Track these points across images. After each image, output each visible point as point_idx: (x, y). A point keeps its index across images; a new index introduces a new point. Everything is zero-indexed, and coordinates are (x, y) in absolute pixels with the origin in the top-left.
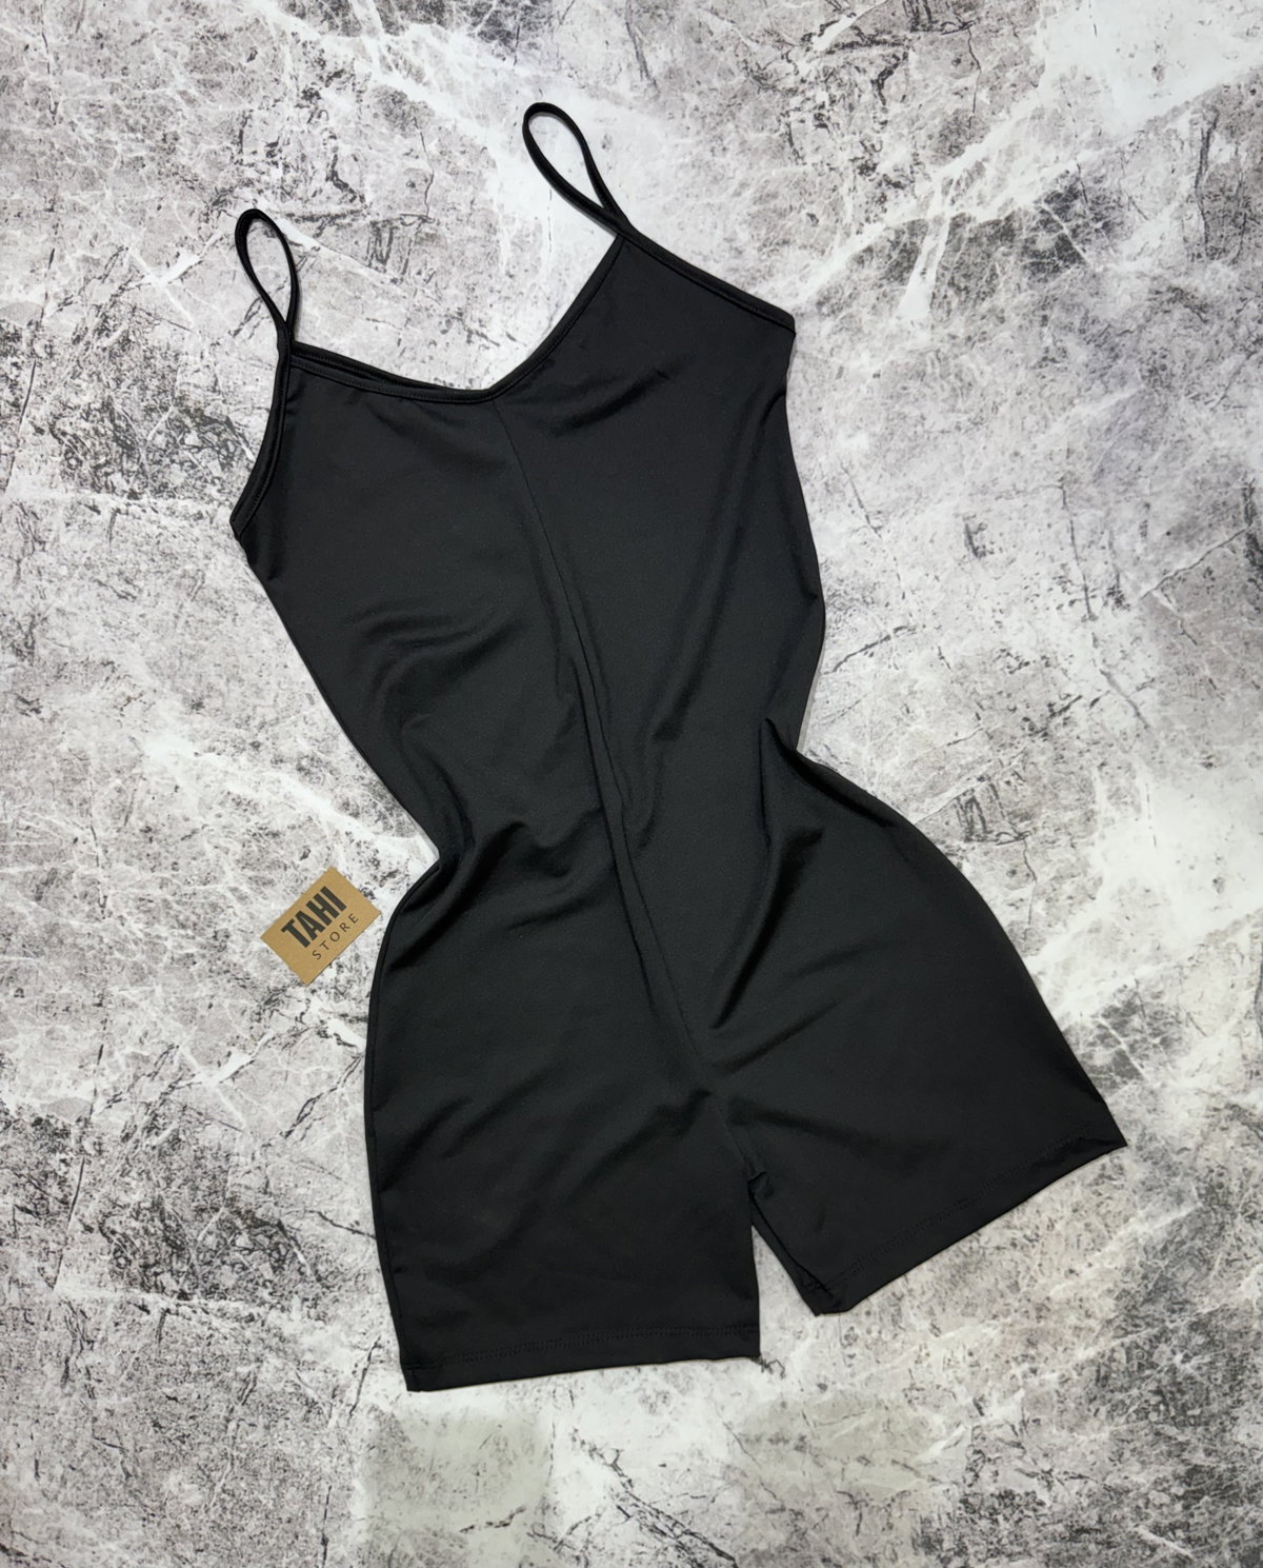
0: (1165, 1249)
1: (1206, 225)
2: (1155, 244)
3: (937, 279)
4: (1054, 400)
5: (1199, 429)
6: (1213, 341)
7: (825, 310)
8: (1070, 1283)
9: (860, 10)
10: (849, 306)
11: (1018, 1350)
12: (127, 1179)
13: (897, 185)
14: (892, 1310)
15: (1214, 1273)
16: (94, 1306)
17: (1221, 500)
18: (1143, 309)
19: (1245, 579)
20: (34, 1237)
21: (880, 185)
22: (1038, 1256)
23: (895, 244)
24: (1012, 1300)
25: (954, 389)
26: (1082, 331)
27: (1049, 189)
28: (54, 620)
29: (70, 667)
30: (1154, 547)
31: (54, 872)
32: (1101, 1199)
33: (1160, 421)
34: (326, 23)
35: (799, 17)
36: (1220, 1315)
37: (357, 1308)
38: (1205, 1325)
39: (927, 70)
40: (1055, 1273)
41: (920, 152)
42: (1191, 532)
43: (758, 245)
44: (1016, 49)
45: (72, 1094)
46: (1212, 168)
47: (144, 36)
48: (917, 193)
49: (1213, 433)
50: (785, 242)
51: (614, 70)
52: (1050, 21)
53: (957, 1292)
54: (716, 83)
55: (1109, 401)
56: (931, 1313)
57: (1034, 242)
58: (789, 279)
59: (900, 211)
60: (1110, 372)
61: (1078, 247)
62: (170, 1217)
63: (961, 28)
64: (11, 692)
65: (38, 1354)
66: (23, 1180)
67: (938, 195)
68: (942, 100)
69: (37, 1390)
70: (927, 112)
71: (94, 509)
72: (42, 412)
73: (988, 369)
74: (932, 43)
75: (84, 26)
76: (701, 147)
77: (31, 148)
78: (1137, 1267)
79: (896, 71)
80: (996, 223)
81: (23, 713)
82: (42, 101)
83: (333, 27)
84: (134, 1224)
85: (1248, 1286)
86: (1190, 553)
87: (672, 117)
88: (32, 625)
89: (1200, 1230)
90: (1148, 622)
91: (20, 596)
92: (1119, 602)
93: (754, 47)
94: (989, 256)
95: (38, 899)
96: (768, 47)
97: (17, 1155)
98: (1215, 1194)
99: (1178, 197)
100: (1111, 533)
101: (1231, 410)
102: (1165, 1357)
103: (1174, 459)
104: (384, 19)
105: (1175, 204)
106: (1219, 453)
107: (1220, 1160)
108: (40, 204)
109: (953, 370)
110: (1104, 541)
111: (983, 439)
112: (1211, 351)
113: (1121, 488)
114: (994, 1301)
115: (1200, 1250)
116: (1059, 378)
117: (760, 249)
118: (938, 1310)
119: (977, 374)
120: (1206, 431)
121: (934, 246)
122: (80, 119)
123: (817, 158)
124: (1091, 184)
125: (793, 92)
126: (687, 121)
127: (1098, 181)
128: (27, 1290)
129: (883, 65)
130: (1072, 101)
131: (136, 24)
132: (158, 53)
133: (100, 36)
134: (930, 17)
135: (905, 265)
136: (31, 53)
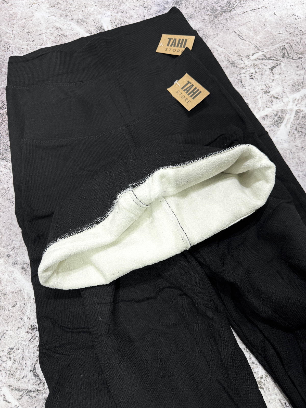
3: (291, 127)
9: (266, 51)
13: (277, 98)
21: (271, 97)
23: (276, 115)
35: (246, 50)
39: (288, 68)
41: (285, 89)
47: (42, 34)
48: (284, 101)
59: (278, 106)
63: (298, 59)
67: (291, 103)
68: (292, 76)
70: (288, 79)
74: (289, 61)
79: (277, 67)
82: (6, 46)
93: (231, 56)
96: (235, 57)
122: (15, 51)
123: (250, 88)
125: (243, 68)
129: (273, 65)
131: (41, 31)
132: (45, 38)
133: (29, 32)
134: (288, 55)
135: (279, 122)
136: (8, 34)
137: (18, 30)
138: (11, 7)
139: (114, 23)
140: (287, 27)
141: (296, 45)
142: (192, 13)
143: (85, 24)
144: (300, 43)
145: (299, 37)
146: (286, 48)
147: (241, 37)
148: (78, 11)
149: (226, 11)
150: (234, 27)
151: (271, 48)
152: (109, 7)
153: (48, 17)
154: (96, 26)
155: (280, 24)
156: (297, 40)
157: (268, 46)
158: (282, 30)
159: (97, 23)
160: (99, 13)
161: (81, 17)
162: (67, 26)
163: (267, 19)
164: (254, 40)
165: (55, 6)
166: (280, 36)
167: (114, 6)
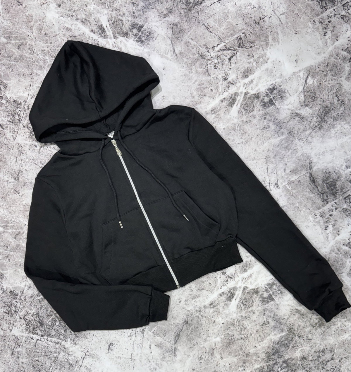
0: (278, 343)
1: (305, 99)
2: (293, 102)
3: (240, 107)
4: (265, 138)
5: (300, 147)
6: (305, 126)
7: (213, 112)
8: (255, 349)
9: (226, 42)
10: (219, 112)
11: (241, 364)
12: (31, 307)
13: (232, 84)
14: (212, 352)
15: (289, 349)
16: (20, 337)
17: (304, 164)
18: (289, 117)
19: (308, 183)
20: (8, 319)
21: (228, 83)
22: (247, 342)
23: (231, 98)
24: (241, 352)
25: (242, 133)
26: (274, 122)
27: (268, 87)
28: (24, 172)
29: (27, 184)
30: (287, 174)
31: (20, 232)
32: (263, 329)
33: (291, 144)
34: (100, 35)
35: (212, 42)
36: (290, 359)
37: (83, 342)
38: (286, 362)
39: (242, 57)
40: (251, 347)
41: (238, 76)
42: (296, 171)
43: (198, 96)
44: (263, 53)
45: (19, 285)
46: (308, 85)
47: (56, 35)
48: (237, 86)
49: (303, 148)
50: (205, 95)
51: (167, 51)
52: (271, 47)
53: (227, 349)
54: (191, 56)
55: (279, 139)
56: (221, 354)
57: (264, 100)
58: (205, 104)
59: (232, 90)
60: (279, 132)
61: (274, 101)
62: (41, 317)
63: (250, 48)
64: (13, 188)
65: (6, 347)
66: (6, 305)
67: (242, 87)
68: (244, 64)
69: (5, 356)
70: (241, 67)
71: (36, 146)
72: (25, 122)
73: (251, 129)
74: (243, 51)
75: (42, 31)
76: (186, 71)
77: (28, 59)
78: (271, 347)
79: (234, 57)
80: (255, 94)
81: (15, 194)
82: (31, 48)
83: (101, 36)
84: (32, 318)
85: (297, 353)
86: (295, 176)
87: (180, 63)
88: (19, 173)
89: (287, 339)
90: (284, 192)
91: (16, 166)
92: (277, 187)
93: (201, 48)
94: (253, 102)
95: (15, 238)
96: (204, 49)
97: (5, 299)
98: (291, 330)
99: (299, 92)
100: (277, 170)
101: (308, 143)
102: (276, 369)
103: (293, 154)
104: (114, 35)
105: (298, 93)
106: (304, 153)
107: (293, 322)
108: (29, 73)
109: (242, 129)
110: (275, 172)
111: (248, 146)
112: (304, 129)
113: (280, 160)
114: (236, 352)
115: (286, 344)
116: (267, 132)
117: (198, 97)
118: (222, 353)
119: (248, 130)
120: (302, 147)
121: (240, 99)
122: (40, 53)
123: (214, 76)
124: (278, 87)
125: (209, 60)
126: (184, 65)
127: (280, 86)
128: (5, 332)
129: (231, 55)
130: (275, 67)
131: (55, 32)
132: (59, 39)
133: (46, 34)
134: (243, 45)
135: (233, 103)
136: (29, 37)
137: (37, 32)
138: (26, 8)
139: (111, 21)
140: (244, 17)
141: (249, 34)
142: (171, 8)
143: (89, 23)
144: (253, 33)
145: (253, 27)
146: (242, 38)
147: (209, 30)
148: (80, 10)
149: (198, 3)
150: (203, 20)
151: (231, 39)
152: (105, 5)
153: (57, 18)
154: (97, 25)
155: (239, 15)
156: (251, 30)
157: (228, 37)
158: (240, 21)
159: (97, 22)
160: (98, 12)
161: (84, 17)
162: (74, 26)
163: (229, 10)
164: (218, 32)
165: (62, 5)
166: (238, 27)
167: (108, 3)
